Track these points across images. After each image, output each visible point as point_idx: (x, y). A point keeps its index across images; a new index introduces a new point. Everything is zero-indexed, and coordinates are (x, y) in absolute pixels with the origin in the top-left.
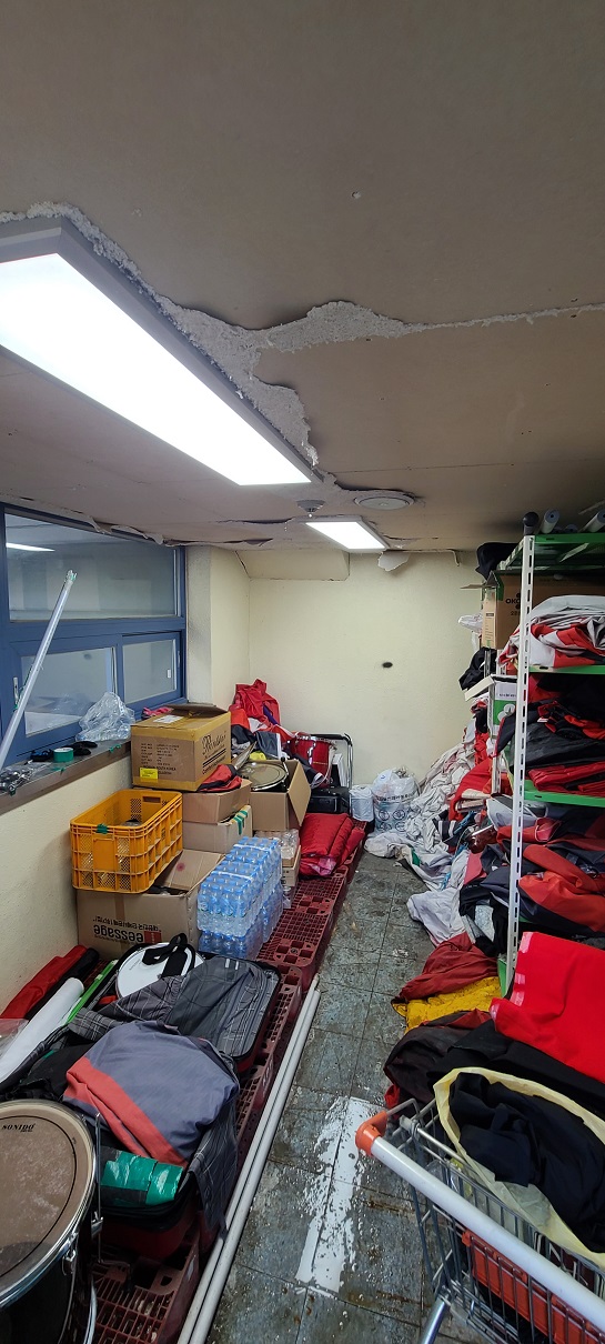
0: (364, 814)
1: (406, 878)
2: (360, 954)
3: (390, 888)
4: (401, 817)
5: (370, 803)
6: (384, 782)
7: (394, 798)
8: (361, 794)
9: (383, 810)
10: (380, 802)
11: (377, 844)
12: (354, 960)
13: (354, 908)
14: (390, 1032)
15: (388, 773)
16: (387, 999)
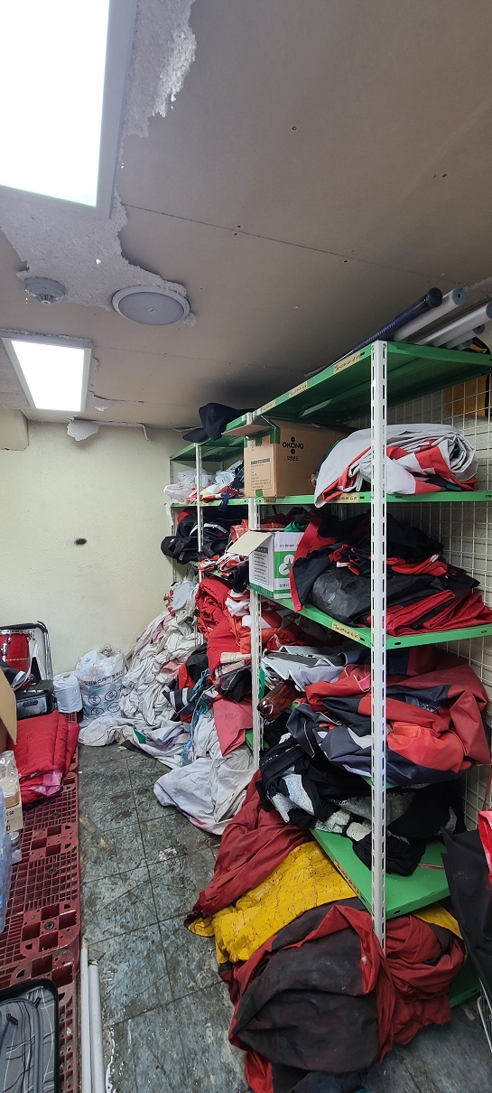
0: (71, 704)
1: (135, 761)
2: (124, 877)
3: (123, 778)
4: (113, 696)
5: (78, 690)
6: (90, 664)
7: (105, 679)
8: (66, 683)
9: (93, 695)
10: (89, 688)
11: (93, 733)
12: (121, 890)
13: (94, 819)
14: (200, 968)
15: (93, 655)
16: (178, 923)
